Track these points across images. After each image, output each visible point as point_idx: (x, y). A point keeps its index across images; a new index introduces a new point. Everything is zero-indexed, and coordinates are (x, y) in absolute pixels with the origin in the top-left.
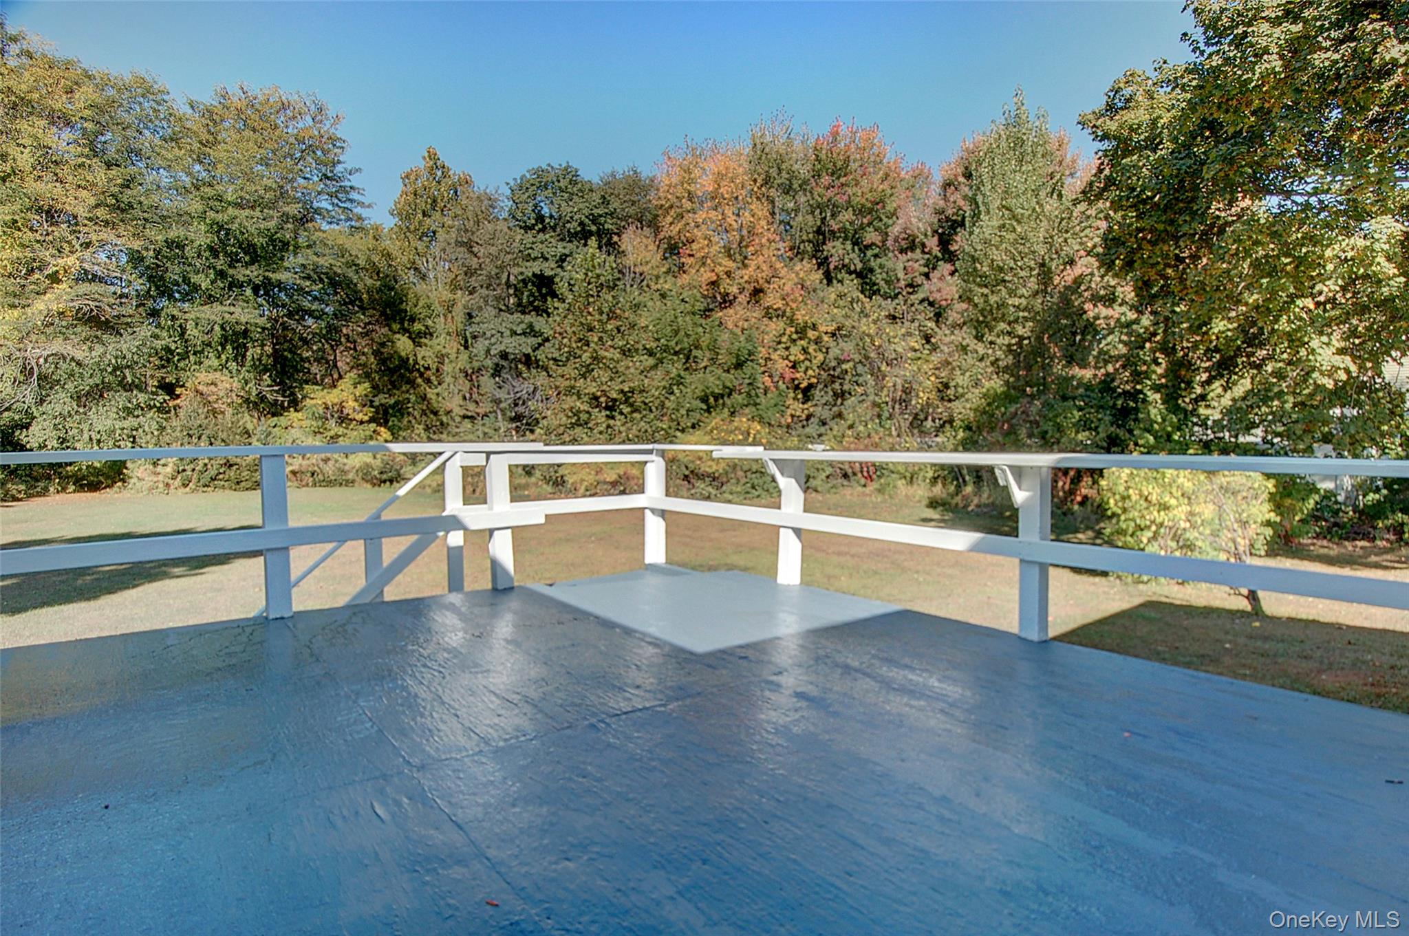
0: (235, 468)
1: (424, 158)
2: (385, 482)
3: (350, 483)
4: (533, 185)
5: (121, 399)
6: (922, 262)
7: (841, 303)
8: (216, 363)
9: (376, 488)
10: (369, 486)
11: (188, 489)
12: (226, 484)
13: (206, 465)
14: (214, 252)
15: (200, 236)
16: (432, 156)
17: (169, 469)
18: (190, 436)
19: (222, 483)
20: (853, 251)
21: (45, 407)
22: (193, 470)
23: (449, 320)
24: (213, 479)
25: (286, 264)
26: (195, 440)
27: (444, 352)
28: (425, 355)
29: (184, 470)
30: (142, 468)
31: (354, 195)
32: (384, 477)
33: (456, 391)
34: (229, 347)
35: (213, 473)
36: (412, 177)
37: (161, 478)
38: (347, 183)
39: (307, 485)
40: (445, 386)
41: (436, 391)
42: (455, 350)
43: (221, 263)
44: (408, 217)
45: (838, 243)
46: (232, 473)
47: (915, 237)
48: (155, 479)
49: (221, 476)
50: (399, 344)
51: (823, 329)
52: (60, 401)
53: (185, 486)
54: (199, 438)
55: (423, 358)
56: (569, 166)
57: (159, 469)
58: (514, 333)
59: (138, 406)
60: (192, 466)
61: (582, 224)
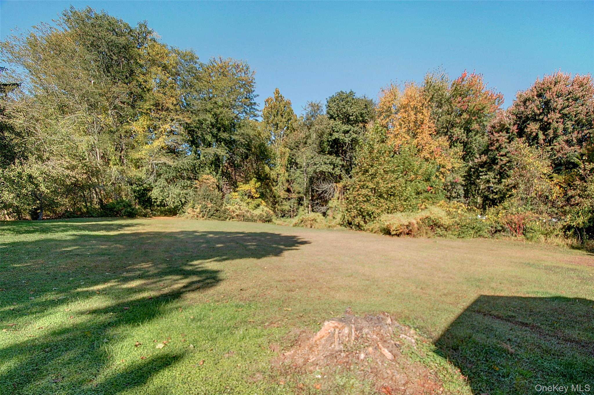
0: (219, 211)
1: (274, 93)
2: (266, 221)
3: (255, 221)
4: (337, 99)
5: (182, 182)
6: (507, 137)
7: (455, 156)
8: (209, 172)
9: (264, 223)
10: (261, 222)
11: (204, 218)
12: (216, 217)
13: (210, 210)
14: (213, 126)
15: (209, 118)
16: (277, 92)
17: (198, 210)
18: (205, 198)
19: (214, 217)
20: (464, 133)
21: (157, 184)
22: (206, 211)
23: (283, 160)
24: (212, 215)
25: (236, 132)
26: (206, 199)
27: (279, 173)
28: (273, 175)
29: (203, 211)
30: (189, 209)
31: (256, 107)
32: (267, 219)
33: (282, 189)
34: (213, 166)
35: (212, 213)
36: (270, 101)
37: (196, 213)
38: (252, 101)
39: (241, 220)
40: (278, 186)
41: (275, 188)
42: (283, 172)
43: (215, 131)
44: (268, 118)
45: (458, 129)
46: (218, 214)
47: (504, 125)
48: (194, 214)
49: (214, 214)
50: (266, 168)
51: (447, 168)
52: (162, 182)
53: (203, 217)
54: (207, 199)
55: (273, 174)
56: (351, 91)
57: (195, 210)
58: (325, 163)
59: (187, 186)
60: (205, 210)
61: (357, 116)
